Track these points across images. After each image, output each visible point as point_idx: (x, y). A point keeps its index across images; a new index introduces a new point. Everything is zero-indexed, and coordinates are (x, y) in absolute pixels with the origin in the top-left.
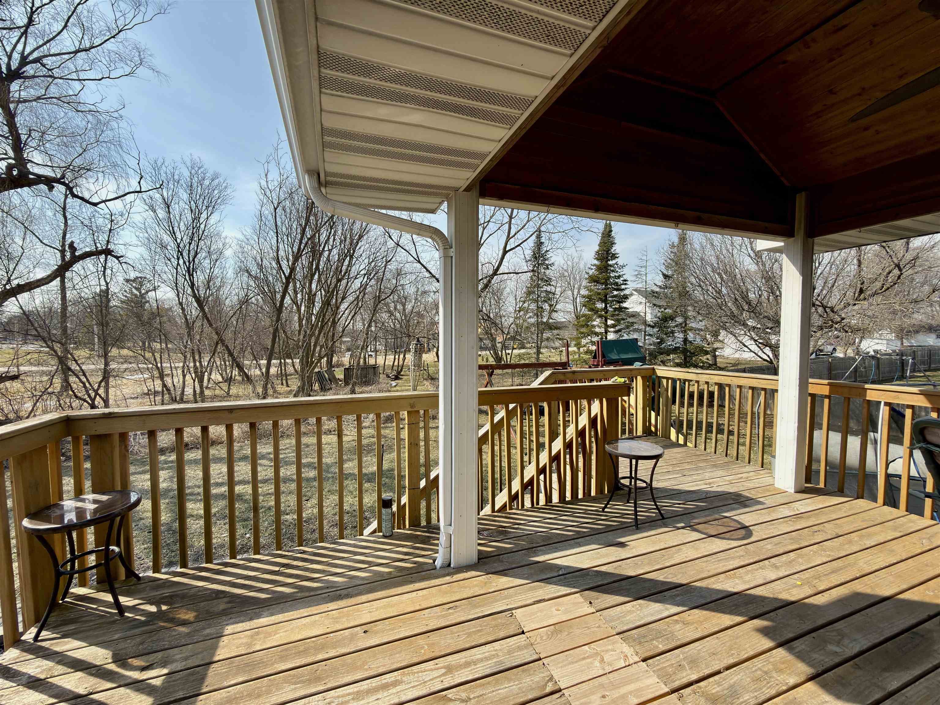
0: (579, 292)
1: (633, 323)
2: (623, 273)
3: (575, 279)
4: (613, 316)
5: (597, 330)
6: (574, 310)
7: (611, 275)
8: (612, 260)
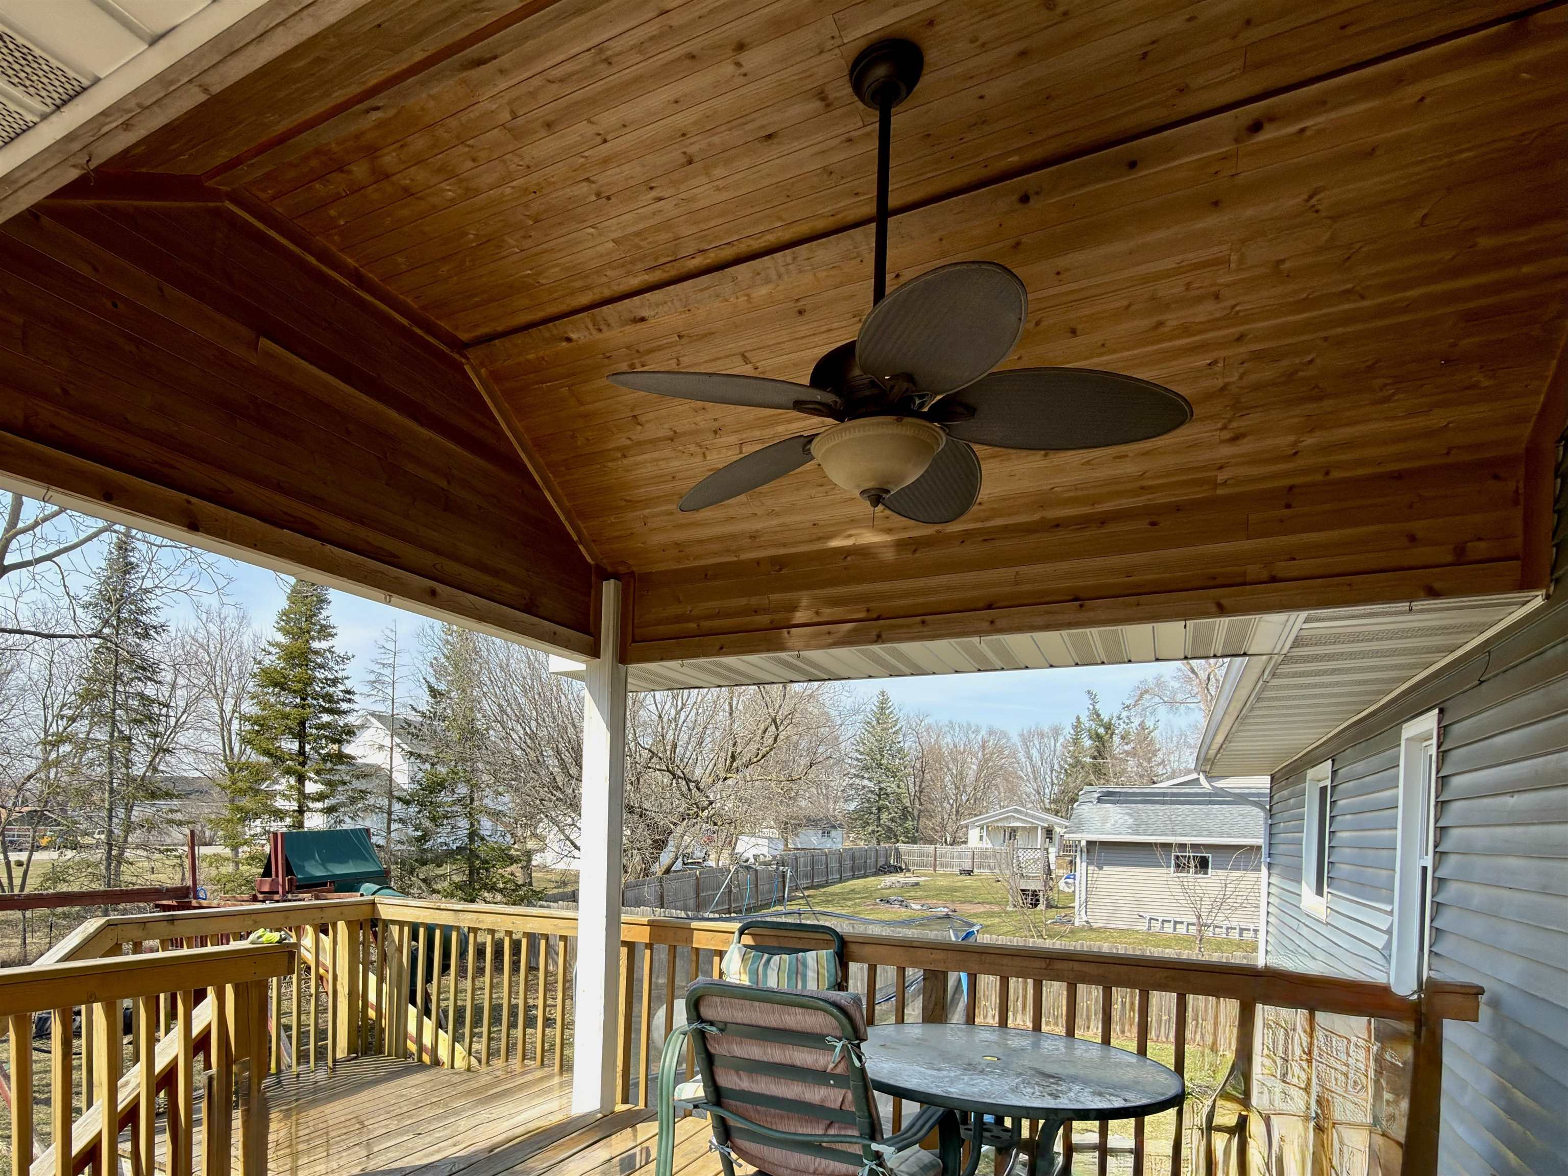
0: (236, 706)
1: (364, 793)
2: (345, 674)
3: (227, 671)
4: (319, 772)
5: (280, 803)
6: (224, 750)
7: (317, 674)
8: (319, 640)
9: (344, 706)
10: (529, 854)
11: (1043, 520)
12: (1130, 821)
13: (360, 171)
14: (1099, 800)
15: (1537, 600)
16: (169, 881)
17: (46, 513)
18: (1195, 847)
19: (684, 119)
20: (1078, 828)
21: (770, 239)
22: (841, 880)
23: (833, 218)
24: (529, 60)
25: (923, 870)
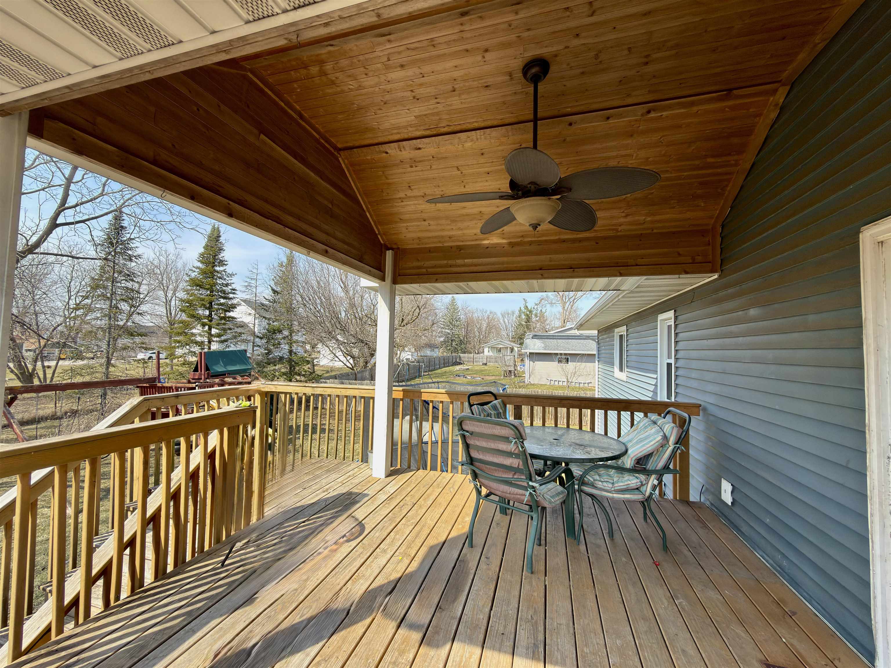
0: (174, 294)
1: (240, 333)
2: (232, 281)
3: (169, 279)
4: (218, 325)
5: (198, 339)
6: (167, 314)
7: (218, 281)
8: (219, 266)
9: (231, 296)
10: (313, 359)
11: (559, 239)
12: (543, 345)
13: (314, 70)
14: (532, 338)
15: (716, 276)
16: (137, 374)
17: (83, 200)
18: (565, 354)
19: (456, 74)
20: (526, 348)
21: (476, 125)
22: (440, 368)
23: (501, 121)
24: (402, 39)
25: (469, 364)
